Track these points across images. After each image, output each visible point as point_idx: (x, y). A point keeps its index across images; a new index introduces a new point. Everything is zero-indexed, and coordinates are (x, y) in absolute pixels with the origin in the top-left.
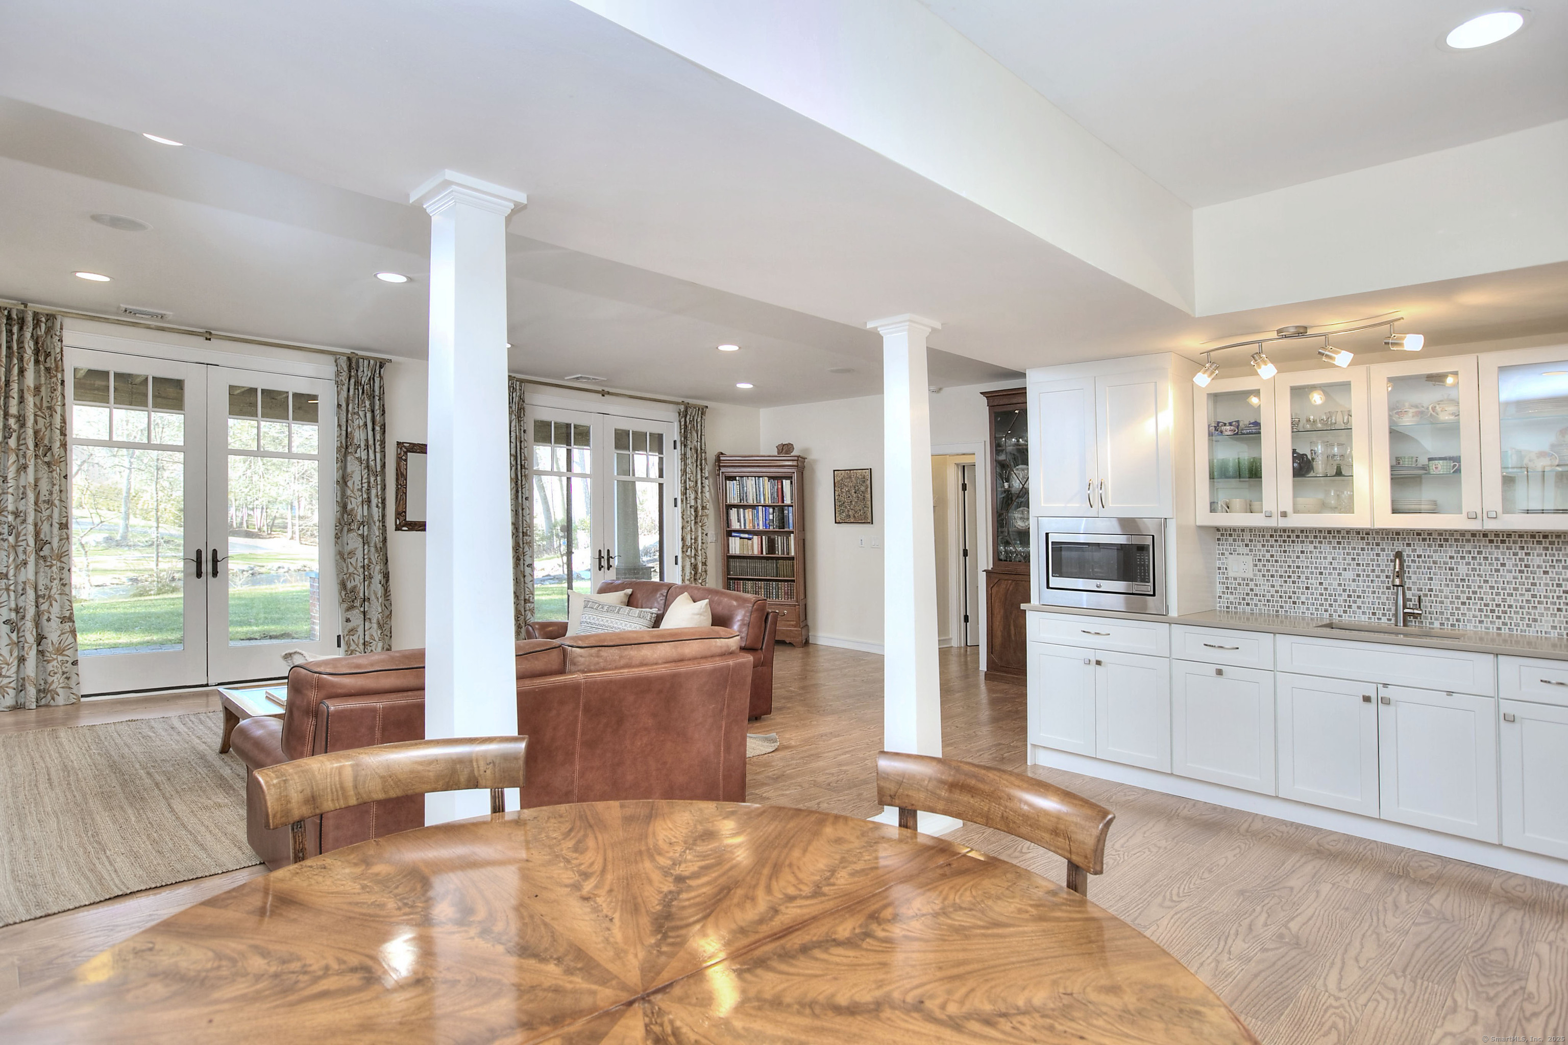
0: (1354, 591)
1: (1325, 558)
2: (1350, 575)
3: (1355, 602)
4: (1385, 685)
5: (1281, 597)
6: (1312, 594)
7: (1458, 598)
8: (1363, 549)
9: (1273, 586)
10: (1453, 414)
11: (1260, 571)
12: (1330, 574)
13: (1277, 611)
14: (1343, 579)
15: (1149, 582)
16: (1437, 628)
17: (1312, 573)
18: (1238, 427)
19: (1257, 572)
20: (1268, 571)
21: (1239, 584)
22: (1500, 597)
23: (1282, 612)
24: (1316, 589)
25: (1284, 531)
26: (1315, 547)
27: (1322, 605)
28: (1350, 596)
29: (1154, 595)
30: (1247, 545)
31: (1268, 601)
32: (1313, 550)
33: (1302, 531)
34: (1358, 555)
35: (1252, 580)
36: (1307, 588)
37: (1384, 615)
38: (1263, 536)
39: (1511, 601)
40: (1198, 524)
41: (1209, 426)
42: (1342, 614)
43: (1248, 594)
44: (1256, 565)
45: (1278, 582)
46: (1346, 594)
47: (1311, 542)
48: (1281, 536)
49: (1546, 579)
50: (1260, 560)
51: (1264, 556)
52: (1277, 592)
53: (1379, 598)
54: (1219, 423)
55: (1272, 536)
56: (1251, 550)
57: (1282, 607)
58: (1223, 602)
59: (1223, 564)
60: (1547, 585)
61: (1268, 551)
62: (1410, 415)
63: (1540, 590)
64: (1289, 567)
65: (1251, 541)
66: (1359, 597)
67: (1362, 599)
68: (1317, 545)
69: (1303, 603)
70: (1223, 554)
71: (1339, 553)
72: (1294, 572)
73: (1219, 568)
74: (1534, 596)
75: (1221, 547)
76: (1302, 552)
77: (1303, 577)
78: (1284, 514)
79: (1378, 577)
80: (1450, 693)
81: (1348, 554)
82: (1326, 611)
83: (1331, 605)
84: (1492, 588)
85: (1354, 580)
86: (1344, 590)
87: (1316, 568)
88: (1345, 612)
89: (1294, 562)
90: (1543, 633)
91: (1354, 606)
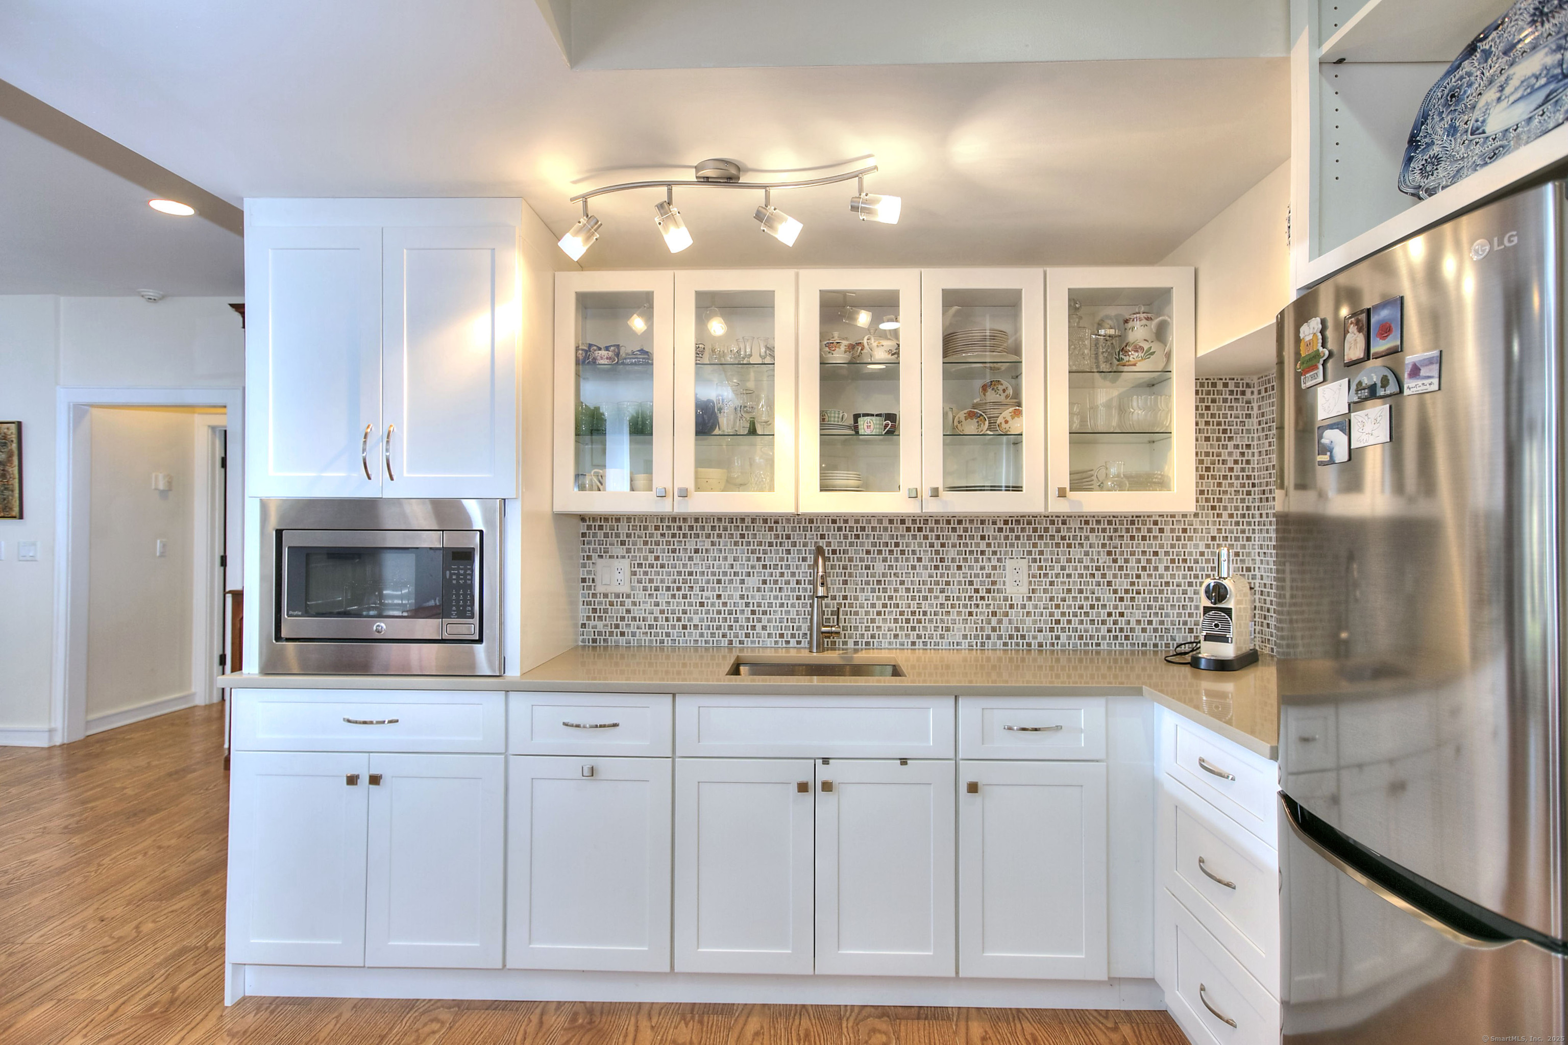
0: (759, 605)
1: (725, 559)
2: (753, 582)
3: (760, 621)
4: (826, 761)
5: (667, 619)
6: (708, 612)
7: (873, 606)
8: (771, 544)
9: (657, 604)
10: (890, 351)
11: (640, 582)
12: (731, 581)
13: (662, 642)
14: (746, 589)
15: (472, 617)
16: (851, 648)
17: (708, 582)
18: (618, 355)
19: (636, 584)
20: (651, 581)
21: (611, 604)
22: (916, 602)
23: (668, 642)
24: (713, 605)
25: (674, 519)
26: (713, 544)
27: (719, 628)
28: (753, 612)
29: (480, 641)
30: (623, 543)
31: (651, 627)
32: (710, 547)
33: (697, 520)
34: (765, 552)
35: (628, 596)
36: (702, 604)
37: (793, 636)
38: (646, 528)
39: (925, 606)
40: (558, 508)
41: (577, 349)
42: (744, 639)
43: (623, 619)
44: (634, 574)
45: (663, 597)
46: (749, 609)
47: (708, 536)
48: (669, 528)
49: (959, 577)
50: (640, 565)
51: (646, 558)
52: (662, 612)
53: (788, 612)
54: (590, 345)
55: (657, 528)
56: (628, 551)
57: (668, 635)
58: (588, 633)
59: (589, 572)
60: (959, 583)
61: (651, 551)
62: (843, 348)
63: (953, 591)
64: (679, 573)
65: (628, 536)
66: (765, 613)
67: (768, 616)
68: (715, 539)
69: (696, 626)
70: (589, 558)
71: (741, 551)
72: (685, 581)
73: (584, 580)
74: (947, 598)
75: (586, 547)
76: (696, 551)
77: (697, 587)
78: (684, 494)
79: (787, 583)
80: (904, 761)
81: (753, 552)
82: (724, 636)
83: (730, 628)
84: (908, 590)
85: (759, 590)
86: (747, 605)
87: (714, 574)
88: (747, 635)
89: (685, 566)
90: (955, 644)
91: (759, 626)
